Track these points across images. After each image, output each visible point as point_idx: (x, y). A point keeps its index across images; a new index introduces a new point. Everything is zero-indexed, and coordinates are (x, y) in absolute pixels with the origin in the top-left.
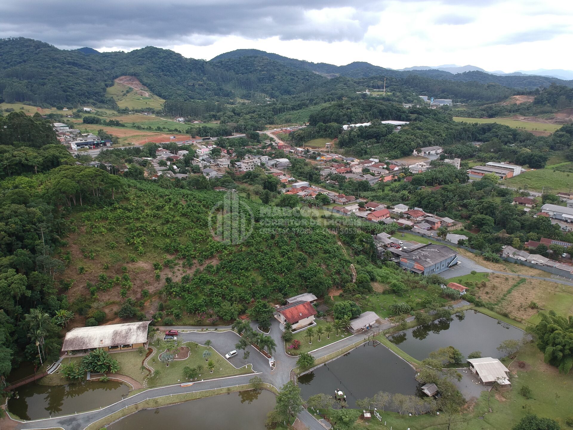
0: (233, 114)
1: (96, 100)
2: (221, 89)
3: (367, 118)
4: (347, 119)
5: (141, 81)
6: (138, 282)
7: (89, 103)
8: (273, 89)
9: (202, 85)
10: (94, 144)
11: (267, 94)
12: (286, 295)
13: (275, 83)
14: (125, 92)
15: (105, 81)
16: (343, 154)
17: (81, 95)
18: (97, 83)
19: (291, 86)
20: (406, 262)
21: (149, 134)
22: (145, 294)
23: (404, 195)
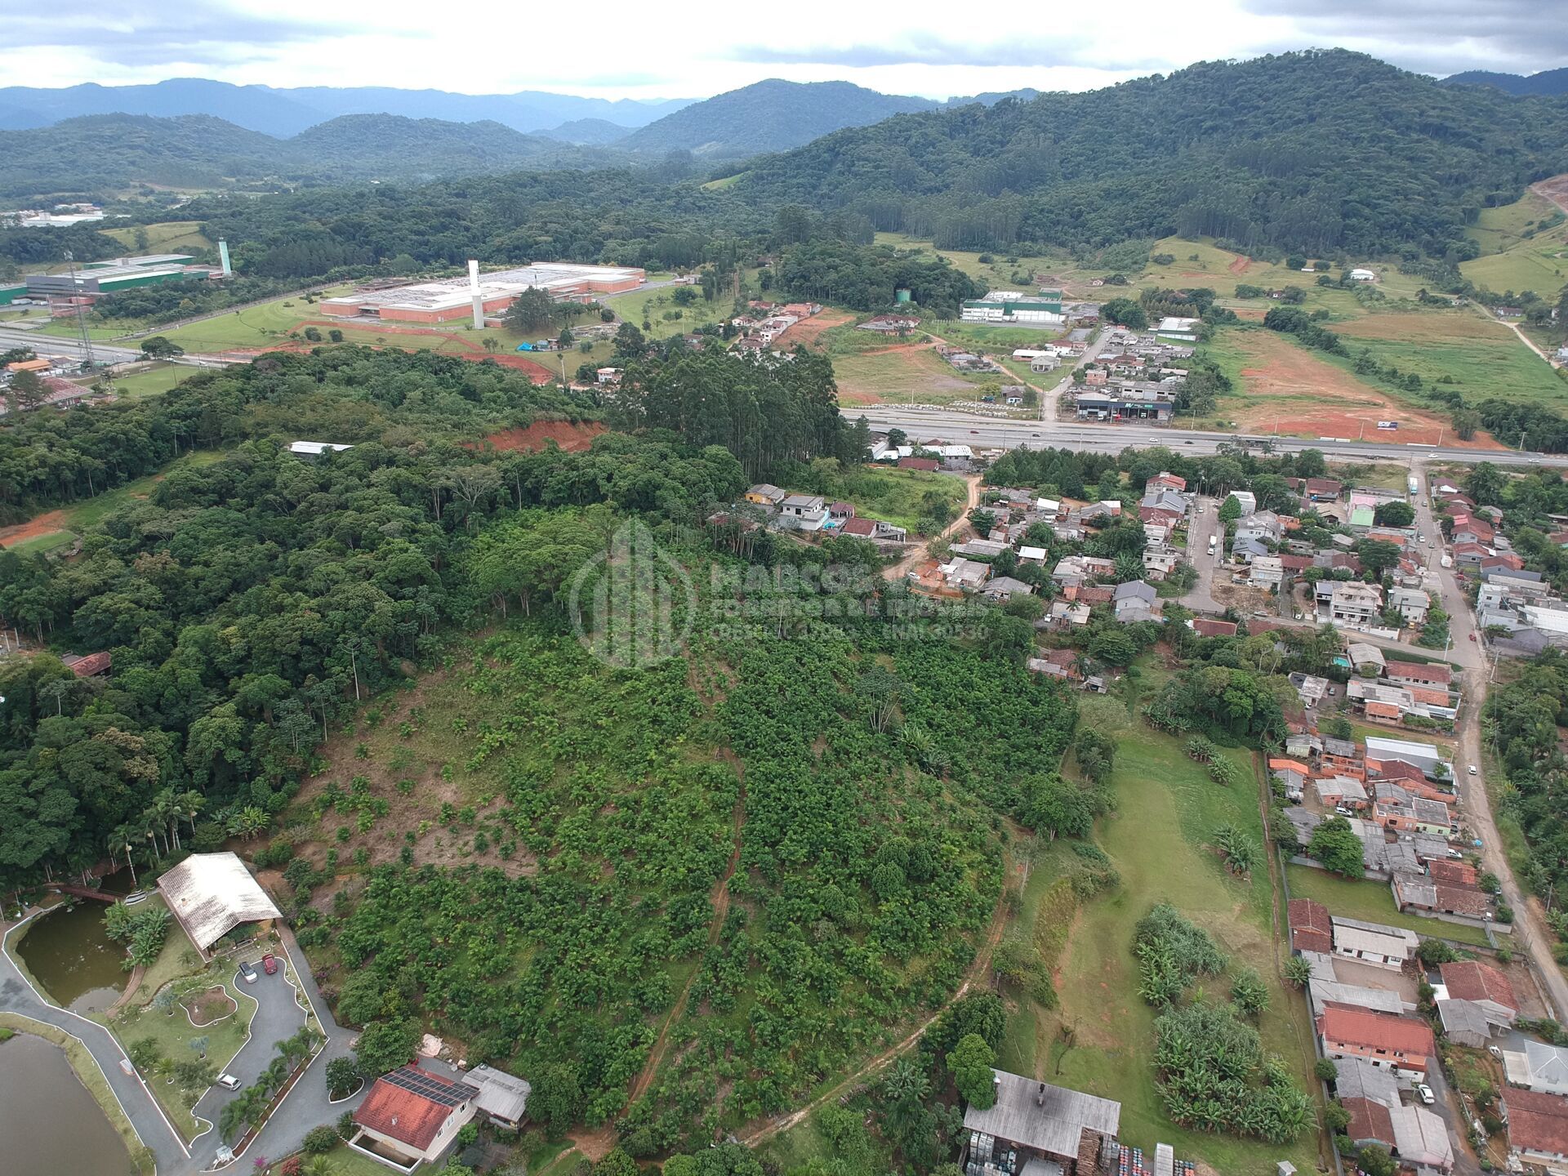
6: (393, 826)
10: (1123, 410)
14: (1534, 227)
15: (1497, 187)
18: (1467, 192)
21: (1350, 396)
22: (364, 859)
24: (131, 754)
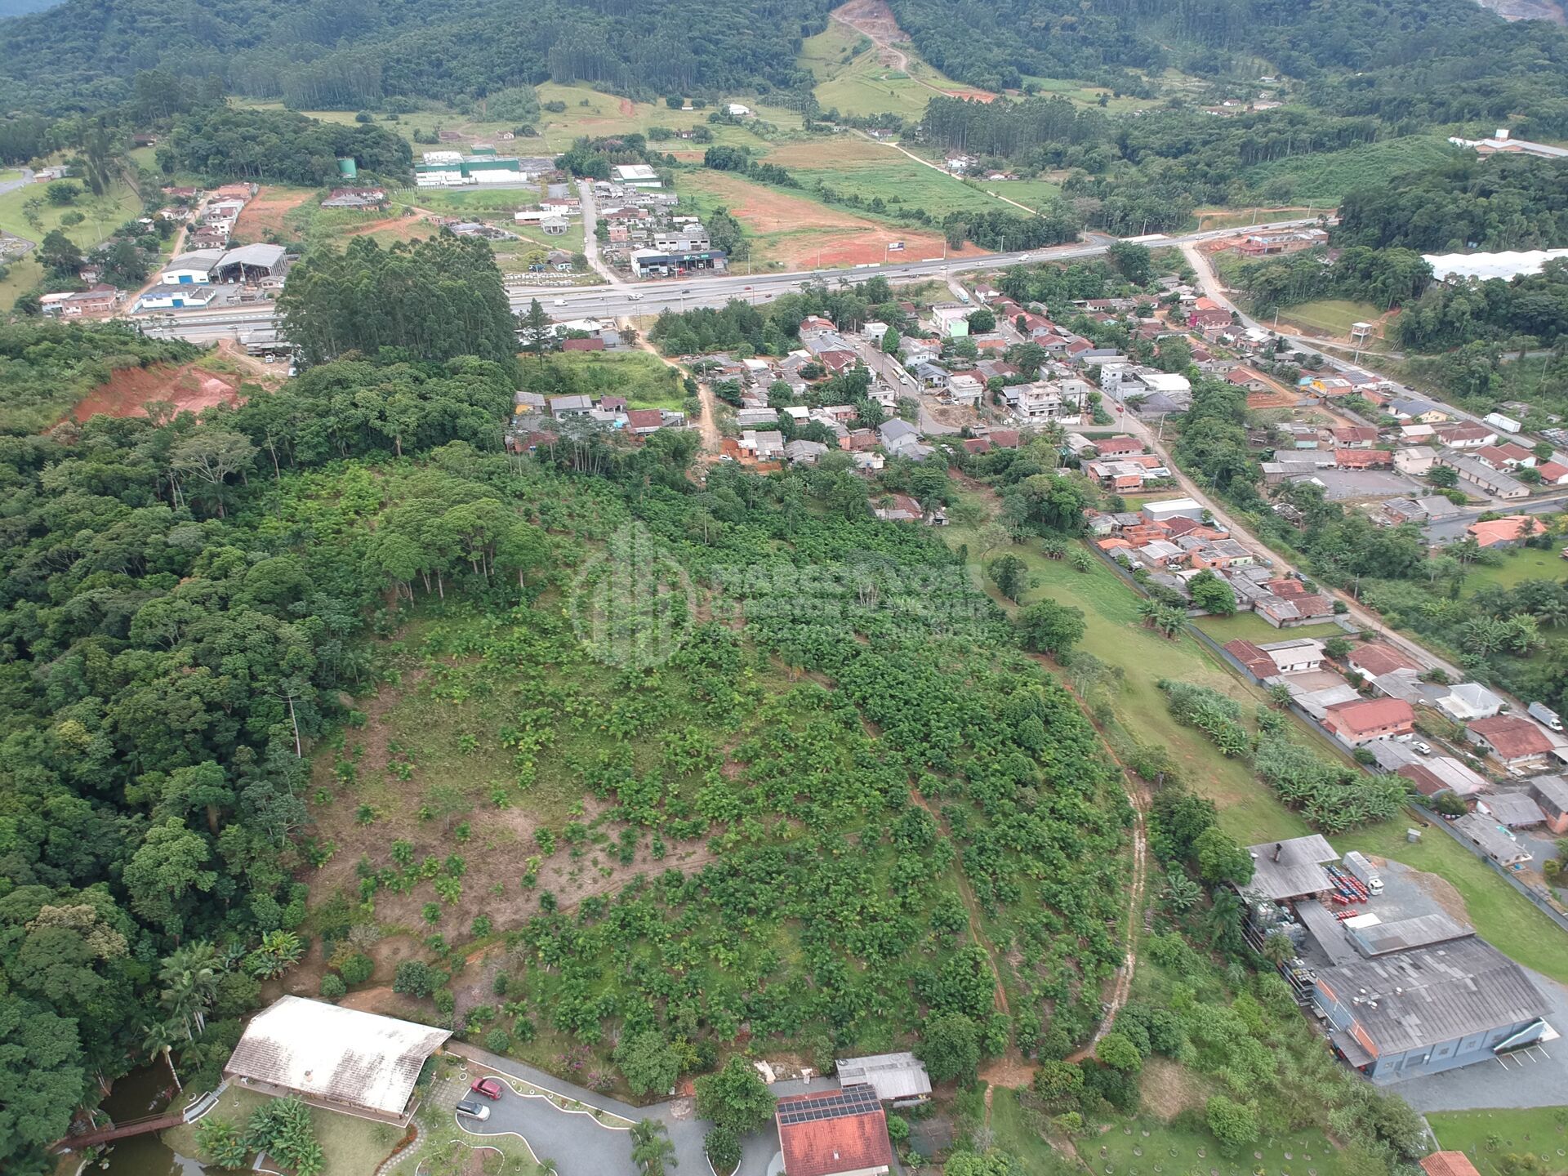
0: (1117, 151)
1: (771, 78)
2: (1127, 40)
3: (1543, 233)
4: (1468, 232)
5: (898, 18)
6: (484, 880)
7: (749, 85)
8: (1294, 45)
9: (1072, 28)
10: (682, 263)
11: (1271, 60)
12: (845, 1048)
13: (1309, 24)
14: (849, 52)
15: (806, 17)
16: (1398, 376)
17: (737, 61)
18: (784, 24)
19: (1357, 37)
20: (1332, 1003)
21: (842, 224)
22: (483, 930)
23: (1519, 633)
24: (84, 932)
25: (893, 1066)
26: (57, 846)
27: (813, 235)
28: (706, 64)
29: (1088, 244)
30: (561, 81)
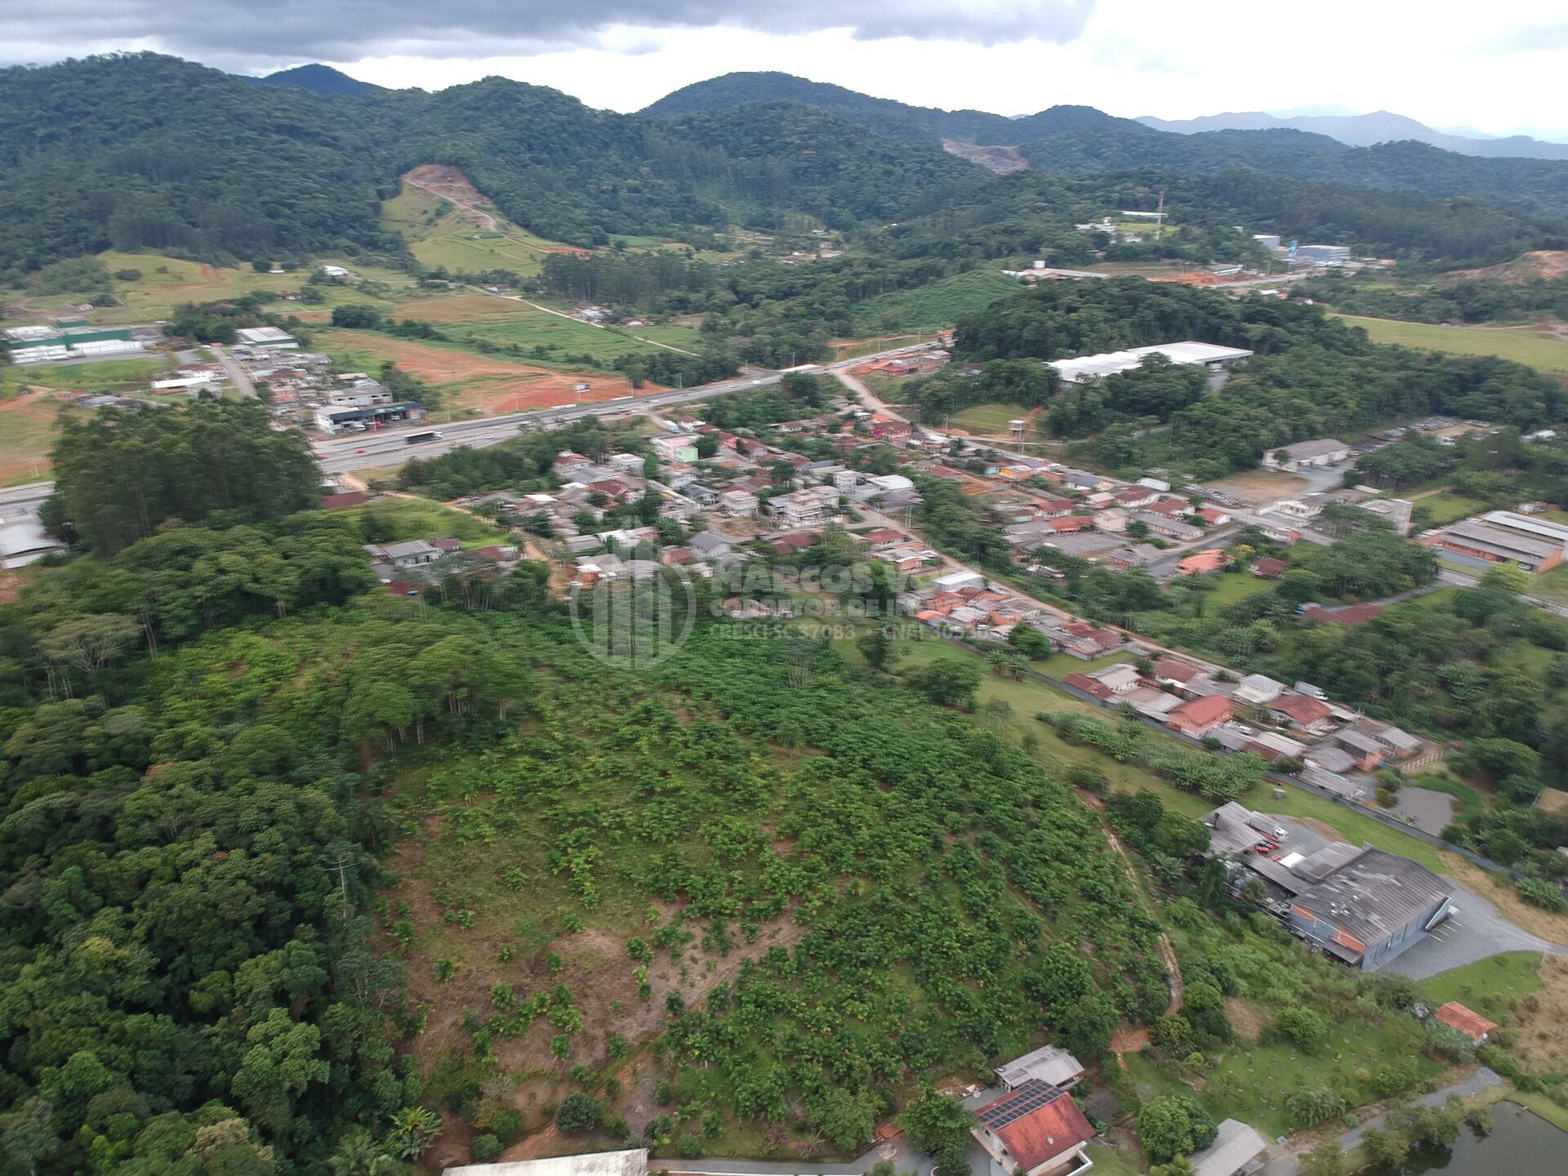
0: (733, 297)
1: (356, 239)
2: (688, 201)
3: (1123, 337)
4: (1069, 340)
5: (474, 182)
6: (594, 1003)
7: (336, 247)
8: (833, 202)
9: (636, 190)
10: (378, 417)
11: (817, 216)
12: (995, 1057)
13: (841, 184)
14: (431, 214)
15: (378, 181)
16: (1060, 459)
17: (316, 225)
18: (356, 188)
19: (884, 193)
20: (1310, 922)
22: (616, 1051)
23: (1263, 634)
25: (1044, 1060)
26: (149, 1071)
27: (491, 382)
28: (285, 228)
29: (750, 378)
30: (129, 249)
